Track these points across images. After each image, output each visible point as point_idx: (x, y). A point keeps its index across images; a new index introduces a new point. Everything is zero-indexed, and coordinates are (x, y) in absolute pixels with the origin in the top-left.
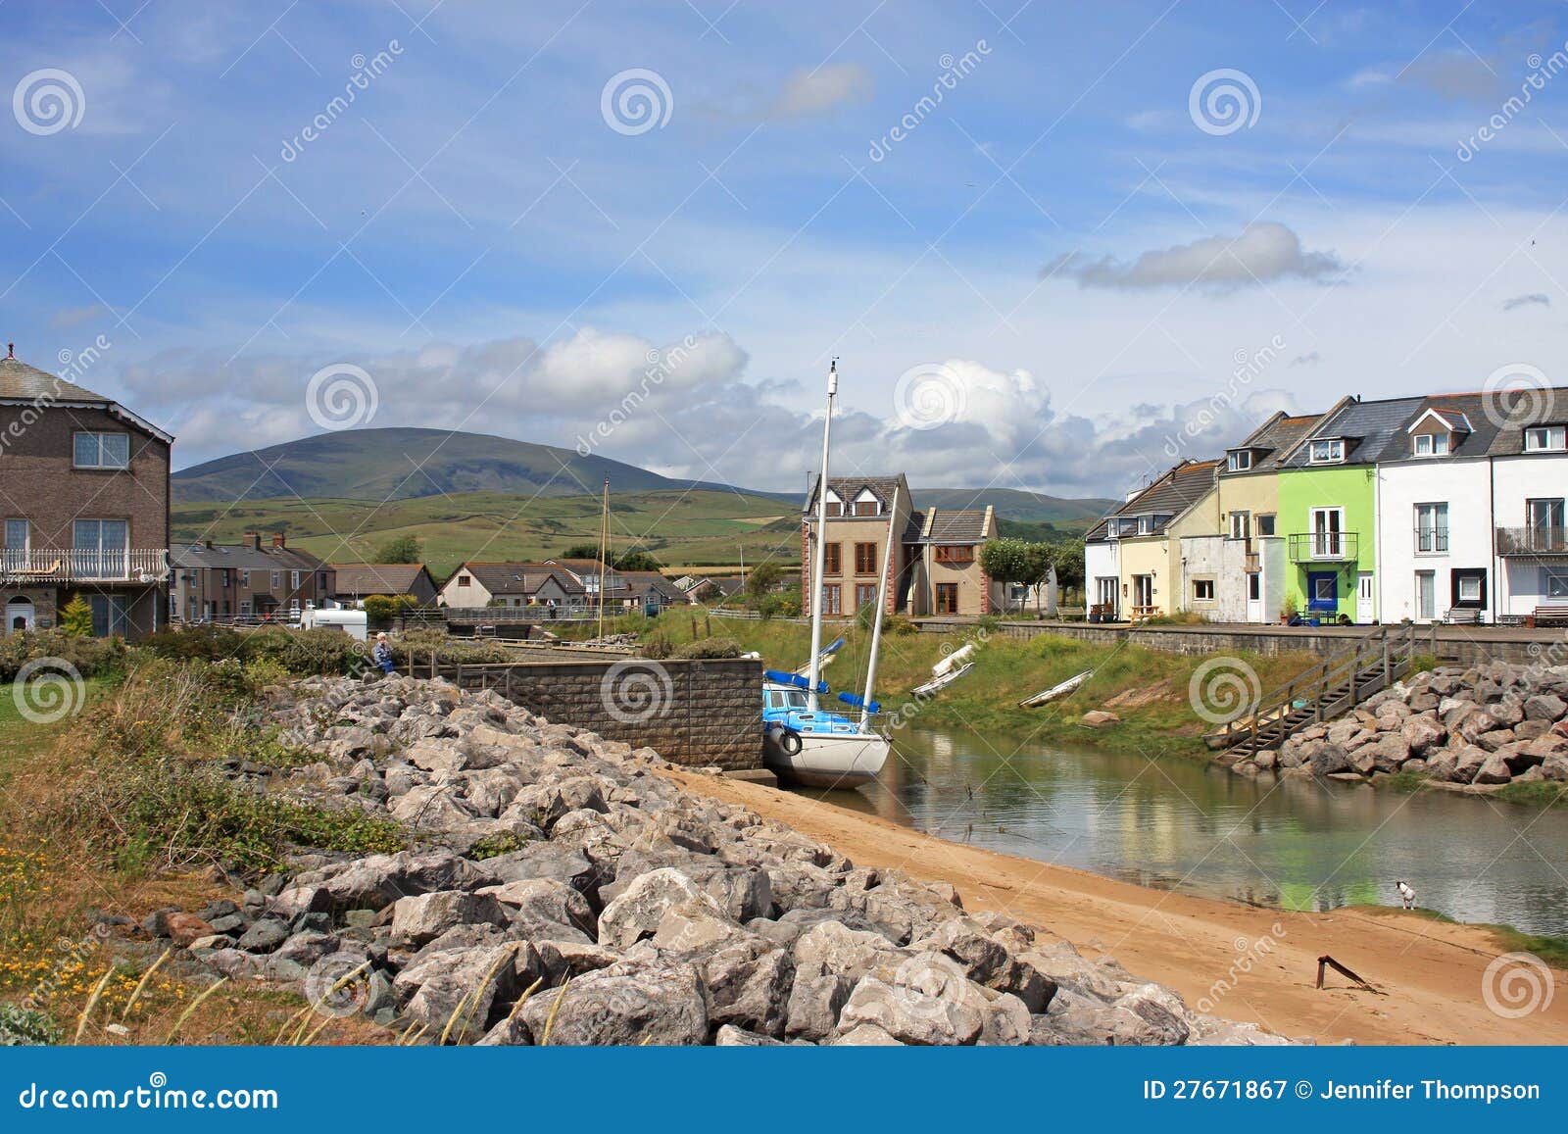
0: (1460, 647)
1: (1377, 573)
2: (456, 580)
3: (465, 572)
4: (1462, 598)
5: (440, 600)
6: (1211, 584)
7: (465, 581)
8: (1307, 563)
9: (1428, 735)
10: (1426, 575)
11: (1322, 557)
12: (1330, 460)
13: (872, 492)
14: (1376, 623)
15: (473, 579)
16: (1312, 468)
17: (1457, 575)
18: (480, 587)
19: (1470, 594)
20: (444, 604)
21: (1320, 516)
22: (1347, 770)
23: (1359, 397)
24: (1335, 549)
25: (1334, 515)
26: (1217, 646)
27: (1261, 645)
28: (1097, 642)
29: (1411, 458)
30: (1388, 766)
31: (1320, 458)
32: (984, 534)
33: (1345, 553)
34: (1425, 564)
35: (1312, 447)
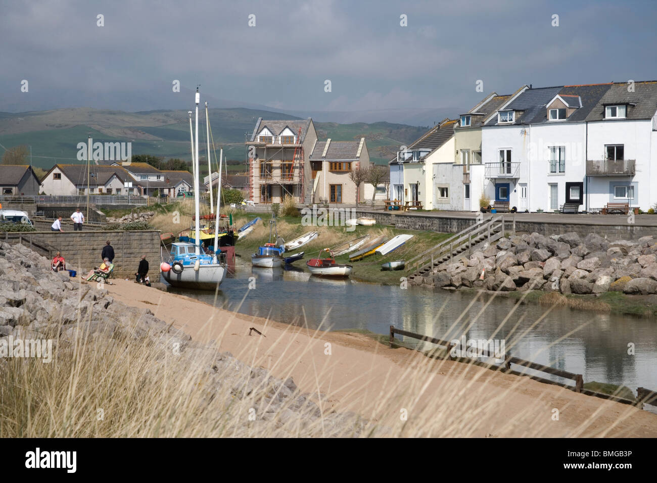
0: (529, 225)
1: (528, 185)
2: (51, 176)
3: (57, 171)
4: (571, 198)
5: (41, 189)
6: (447, 189)
7: (58, 176)
8: (495, 179)
9: (487, 268)
10: (554, 186)
11: (503, 175)
12: (509, 122)
13: (290, 130)
14: (527, 211)
15: (63, 175)
16: (499, 126)
17: (569, 186)
18: (68, 181)
19: (574, 196)
20: (43, 193)
21: (502, 152)
22: (451, 285)
23: (531, 86)
24: (509, 171)
25: (509, 152)
26: (432, 224)
27: (451, 224)
28: (383, 221)
29: (547, 122)
30: (468, 284)
31: (503, 121)
32: (358, 155)
33: (513, 174)
34: (553, 180)
35: (499, 115)
